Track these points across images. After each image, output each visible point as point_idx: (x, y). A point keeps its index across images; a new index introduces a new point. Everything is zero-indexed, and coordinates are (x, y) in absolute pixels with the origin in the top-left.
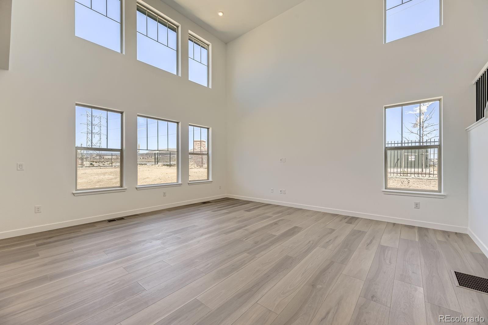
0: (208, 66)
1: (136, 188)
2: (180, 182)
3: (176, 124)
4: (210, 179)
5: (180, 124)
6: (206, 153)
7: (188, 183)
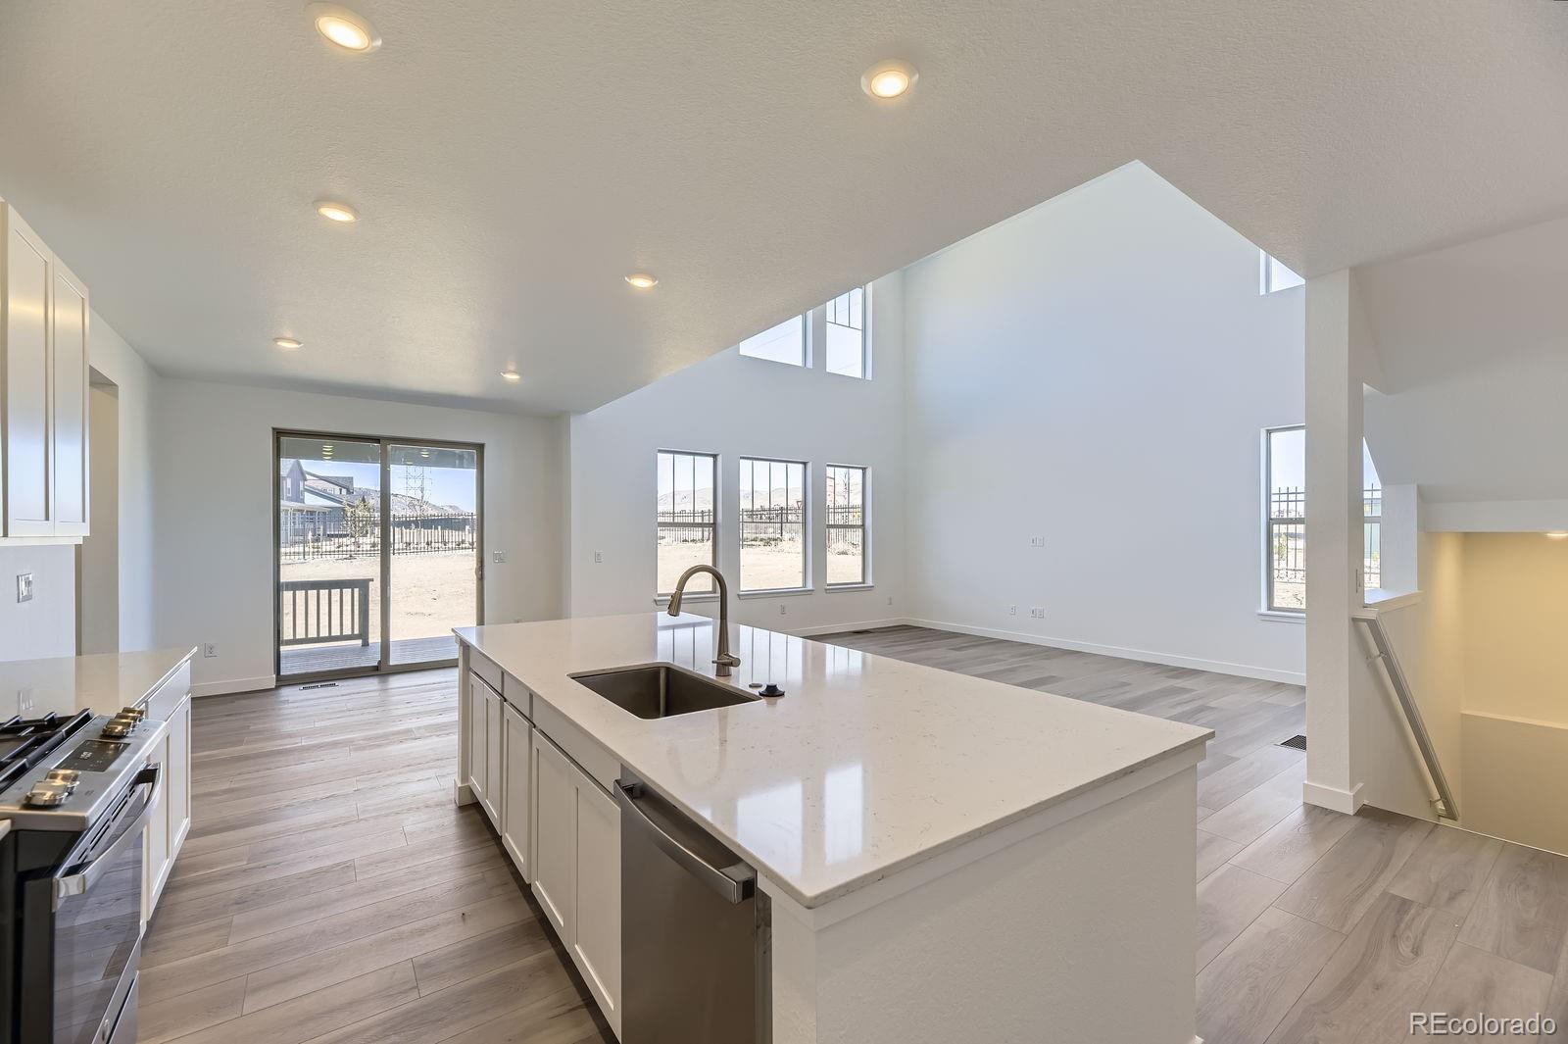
0: (864, 331)
1: (739, 595)
2: (810, 586)
3: (801, 466)
4: (870, 582)
5: (809, 466)
6: (860, 523)
7: (826, 590)
